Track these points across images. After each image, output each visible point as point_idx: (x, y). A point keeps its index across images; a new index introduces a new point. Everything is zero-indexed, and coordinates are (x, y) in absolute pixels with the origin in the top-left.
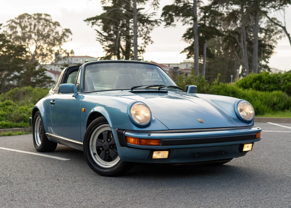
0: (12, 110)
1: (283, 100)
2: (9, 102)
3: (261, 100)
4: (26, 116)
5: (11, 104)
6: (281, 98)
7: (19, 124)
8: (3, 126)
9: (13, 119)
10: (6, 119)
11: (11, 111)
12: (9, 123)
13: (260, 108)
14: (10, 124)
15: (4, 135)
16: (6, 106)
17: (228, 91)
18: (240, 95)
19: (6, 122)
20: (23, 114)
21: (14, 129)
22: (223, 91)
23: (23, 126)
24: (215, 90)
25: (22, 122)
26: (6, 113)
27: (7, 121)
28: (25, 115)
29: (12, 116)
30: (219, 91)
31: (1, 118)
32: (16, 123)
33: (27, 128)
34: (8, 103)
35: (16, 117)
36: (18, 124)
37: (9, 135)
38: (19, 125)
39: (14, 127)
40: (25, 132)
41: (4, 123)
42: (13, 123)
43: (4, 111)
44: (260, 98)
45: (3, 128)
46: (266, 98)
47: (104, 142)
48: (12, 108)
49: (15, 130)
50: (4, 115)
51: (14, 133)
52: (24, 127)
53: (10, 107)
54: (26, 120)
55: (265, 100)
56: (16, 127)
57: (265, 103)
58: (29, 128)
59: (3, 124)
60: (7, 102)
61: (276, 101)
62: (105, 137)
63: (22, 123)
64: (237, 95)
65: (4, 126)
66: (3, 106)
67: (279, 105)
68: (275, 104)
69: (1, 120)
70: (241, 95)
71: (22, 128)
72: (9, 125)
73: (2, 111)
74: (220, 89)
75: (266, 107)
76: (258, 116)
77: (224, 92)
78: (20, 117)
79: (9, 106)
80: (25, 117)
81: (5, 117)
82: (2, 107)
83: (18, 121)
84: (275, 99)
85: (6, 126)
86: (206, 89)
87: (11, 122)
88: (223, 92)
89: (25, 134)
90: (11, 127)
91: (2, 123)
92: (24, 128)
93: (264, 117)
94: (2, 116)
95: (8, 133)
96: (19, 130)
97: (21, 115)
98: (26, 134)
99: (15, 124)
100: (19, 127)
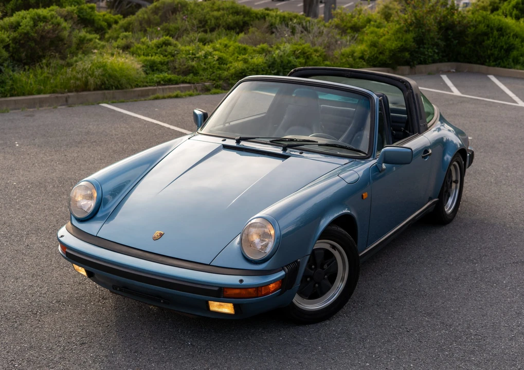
0: (173, 54)
2: (168, 40)
4: (196, 66)
9: (178, 70)
10: (168, 69)
11: (173, 56)
12: (173, 76)
14: (176, 79)
15: (170, 97)
16: (164, 47)
17: (492, 25)
18: (510, 33)
19: (168, 74)
21: (182, 85)
22: (483, 25)
23: (193, 81)
24: (472, 24)
25: (191, 75)
26: (166, 59)
27: (170, 72)
28: (194, 63)
29: (177, 65)
30: (477, 25)
31: (161, 68)
32: (182, 76)
33: (198, 85)
34: (167, 42)
35: (181, 67)
36: (185, 77)
37: (177, 97)
38: (188, 81)
39: (180, 83)
40: (197, 90)
41: (166, 76)
42: (178, 77)
43: (163, 55)
45: (167, 85)
48: (173, 51)
49: (183, 87)
50: (164, 62)
51: (183, 94)
52: (194, 83)
53: (170, 49)
54: (195, 71)
56: (184, 82)
58: (201, 84)
59: (166, 79)
60: (166, 40)
63: (189, 77)
64: (505, 34)
65: (168, 82)
66: (160, 46)
69: (161, 71)
70: (512, 34)
71: (192, 85)
72: (174, 80)
73: (161, 55)
74: (480, 22)
77: (486, 28)
78: (188, 67)
79: (169, 46)
80: (193, 67)
81: (166, 65)
83: (185, 74)
85: (170, 82)
86: (457, 20)
87: (176, 76)
88: (484, 27)
89: (196, 95)
90: (177, 83)
91: (164, 77)
92: (194, 85)
94: (162, 63)
95: (175, 94)
96: (189, 88)
97: (187, 63)
98: (198, 95)
99: (182, 78)
100: (186, 83)
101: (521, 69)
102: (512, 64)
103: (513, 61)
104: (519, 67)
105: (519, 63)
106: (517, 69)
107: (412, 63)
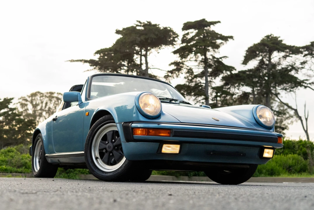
1: (299, 163)
2: (11, 150)
3: (277, 163)
5: (13, 152)
6: (297, 161)
7: (20, 170)
8: (2, 170)
9: (14, 164)
10: (7, 165)
11: (13, 158)
12: (9, 168)
13: (275, 168)
14: (11, 169)
16: (7, 153)
19: (6, 166)
20: (24, 160)
21: (14, 174)
23: (24, 172)
25: (24, 167)
26: (7, 159)
29: (13, 161)
31: (1, 163)
32: (17, 168)
33: (28, 174)
34: (11, 151)
35: (17, 162)
36: (18, 169)
39: (14, 172)
40: (25, 177)
42: (13, 168)
43: (5, 157)
44: (274, 160)
45: (2, 173)
46: (281, 161)
47: (108, 143)
48: (14, 155)
50: (5, 160)
53: (11, 154)
54: (27, 167)
55: (280, 163)
56: (16, 172)
57: (280, 165)
58: (30, 174)
59: (3, 168)
61: (292, 163)
62: (109, 138)
63: (22, 169)
65: (4, 171)
66: (5, 153)
67: (296, 167)
68: (290, 167)
69: (1, 165)
71: (23, 174)
72: (9, 170)
73: (3, 157)
75: (281, 169)
76: (273, 176)
78: (22, 163)
79: (11, 153)
80: (26, 163)
81: (6, 162)
82: (3, 153)
83: (19, 167)
84: (290, 162)
87: (11, 167)
90: (11, 172)
91: (2, 168)
92: (25, 174)
93: (280, 177)
94: (3, 161)
96: (19, 175)
97: (22, 161)
99: (15, 169)
100: (19, 172)
101: (264, 177)
102: (258, 174)
103: (258, 172)
104: (263, 175)
105: (263, 173)
106: (262, 177)
107: (189, 174)
